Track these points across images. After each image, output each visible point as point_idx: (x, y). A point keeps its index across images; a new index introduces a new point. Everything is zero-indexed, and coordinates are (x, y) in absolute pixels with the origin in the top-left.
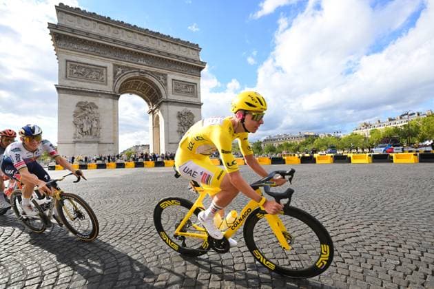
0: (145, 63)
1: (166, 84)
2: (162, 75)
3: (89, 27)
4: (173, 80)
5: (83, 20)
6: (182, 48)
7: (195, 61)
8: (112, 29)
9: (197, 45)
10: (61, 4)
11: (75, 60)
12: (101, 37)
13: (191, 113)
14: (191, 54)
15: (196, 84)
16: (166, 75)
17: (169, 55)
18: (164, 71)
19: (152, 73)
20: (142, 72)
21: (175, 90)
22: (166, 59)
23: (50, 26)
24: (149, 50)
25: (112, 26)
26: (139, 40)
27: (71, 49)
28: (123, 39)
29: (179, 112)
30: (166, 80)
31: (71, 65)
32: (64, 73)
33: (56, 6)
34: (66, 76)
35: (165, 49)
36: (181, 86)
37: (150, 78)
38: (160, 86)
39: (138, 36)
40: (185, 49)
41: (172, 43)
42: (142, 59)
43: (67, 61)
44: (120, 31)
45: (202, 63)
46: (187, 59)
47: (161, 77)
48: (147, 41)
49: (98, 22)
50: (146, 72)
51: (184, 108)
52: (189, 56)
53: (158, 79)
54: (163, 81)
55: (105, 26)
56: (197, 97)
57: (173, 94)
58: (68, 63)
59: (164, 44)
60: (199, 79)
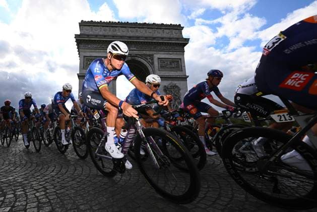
0: (135, 49)
1: (153, 63)
2: (149, 55)
3: (98, 31)
4: (159, 58)
5: (94, 28)
6: (165, 31)
7: (178, 39)
8: (112, 29)
9: (180, 25)
10: (82, 21)
11: (89, 55)
12: (105, 36)
13: (177, 87)
14: (174, 34)
15: (180, 59)
16: (153, 55)
17: (154, 38)
18: (151, 53)
19: (141, 56)
20: (133, 56)
21: (161, 67)
22: (152, 42)
23: (76, 36)
24: (138, 38)
25: (112, 27)
26: (130, 33)
27: (86, 48)
28: (119, 34)
29: (165, 86)
30: (152, 59)
31: (87, 59)
32: (82, 65)
33: (79, 23)
34: (84, 67)
35: (150, 35)
36: (166, 62)
37: (139, 59)
38: (148, 65)
39: (130, 29)
40: (168, 31)
41: (157, 28)
42: (133, 46)
43: (84, 57)
44: (117, 29)
45: (186, 39)
46: (170, 39)
47: (148, 58)
48: (137, 31)
49: (103, 26)
50: (136, 55)
51: (171, 81)
52: (172, 36)
53: (146, 59)
54: (150, 60)
55: (107, 28)
56: (182, 71)
57: (159, 70)
58: (85, 58)
59: (150, 30)
60: (184, 54)
